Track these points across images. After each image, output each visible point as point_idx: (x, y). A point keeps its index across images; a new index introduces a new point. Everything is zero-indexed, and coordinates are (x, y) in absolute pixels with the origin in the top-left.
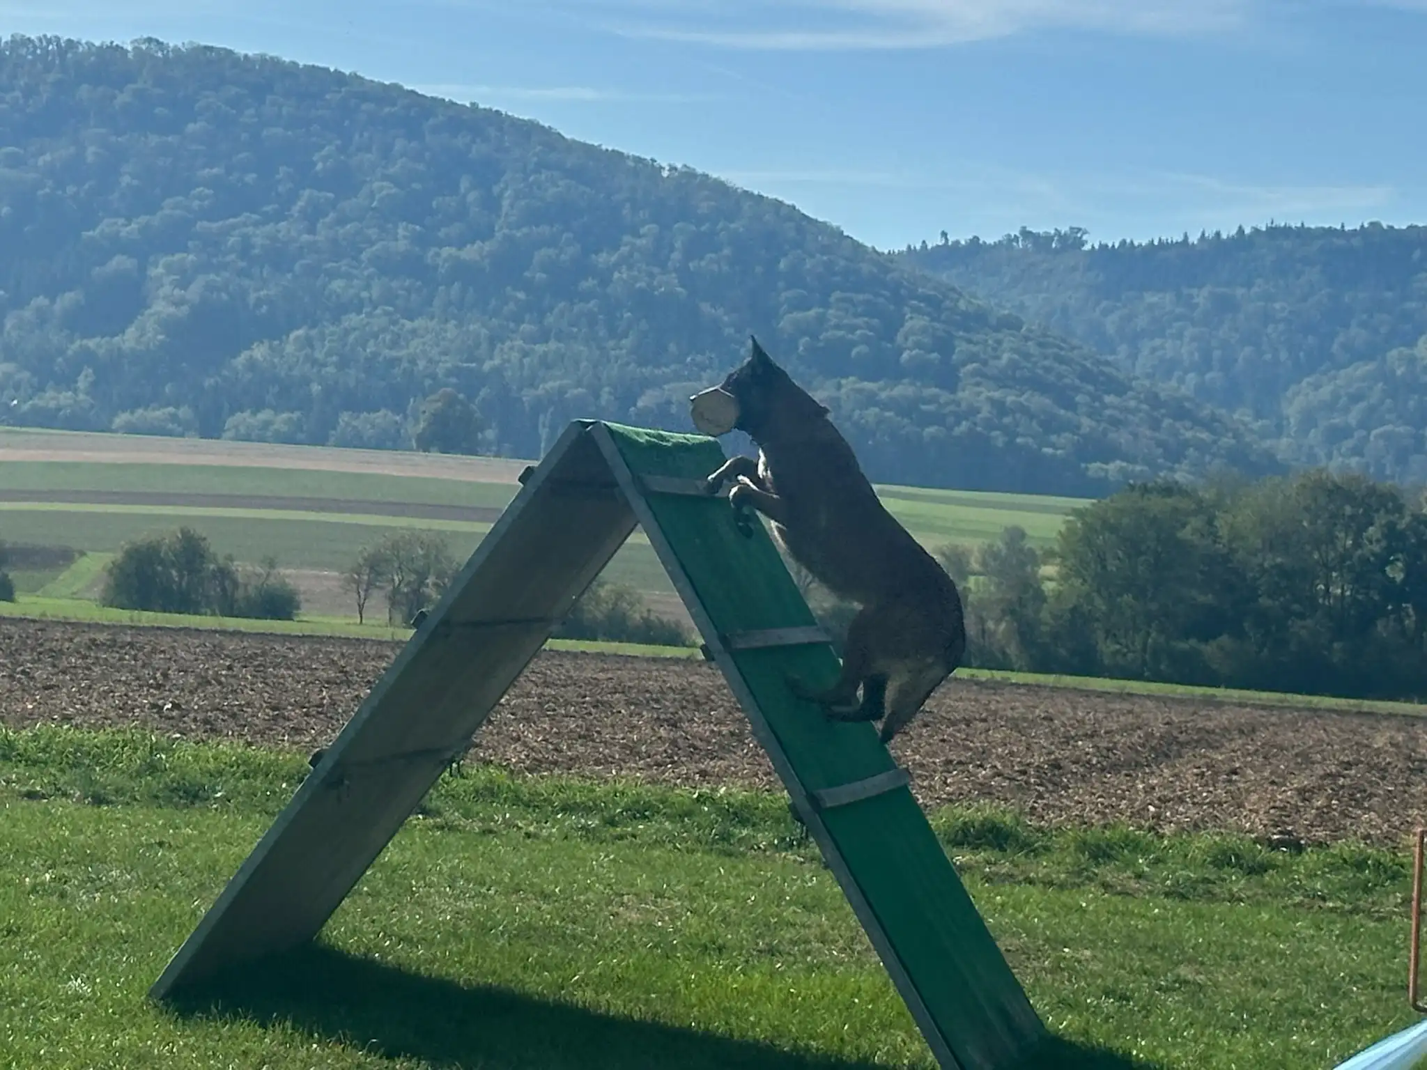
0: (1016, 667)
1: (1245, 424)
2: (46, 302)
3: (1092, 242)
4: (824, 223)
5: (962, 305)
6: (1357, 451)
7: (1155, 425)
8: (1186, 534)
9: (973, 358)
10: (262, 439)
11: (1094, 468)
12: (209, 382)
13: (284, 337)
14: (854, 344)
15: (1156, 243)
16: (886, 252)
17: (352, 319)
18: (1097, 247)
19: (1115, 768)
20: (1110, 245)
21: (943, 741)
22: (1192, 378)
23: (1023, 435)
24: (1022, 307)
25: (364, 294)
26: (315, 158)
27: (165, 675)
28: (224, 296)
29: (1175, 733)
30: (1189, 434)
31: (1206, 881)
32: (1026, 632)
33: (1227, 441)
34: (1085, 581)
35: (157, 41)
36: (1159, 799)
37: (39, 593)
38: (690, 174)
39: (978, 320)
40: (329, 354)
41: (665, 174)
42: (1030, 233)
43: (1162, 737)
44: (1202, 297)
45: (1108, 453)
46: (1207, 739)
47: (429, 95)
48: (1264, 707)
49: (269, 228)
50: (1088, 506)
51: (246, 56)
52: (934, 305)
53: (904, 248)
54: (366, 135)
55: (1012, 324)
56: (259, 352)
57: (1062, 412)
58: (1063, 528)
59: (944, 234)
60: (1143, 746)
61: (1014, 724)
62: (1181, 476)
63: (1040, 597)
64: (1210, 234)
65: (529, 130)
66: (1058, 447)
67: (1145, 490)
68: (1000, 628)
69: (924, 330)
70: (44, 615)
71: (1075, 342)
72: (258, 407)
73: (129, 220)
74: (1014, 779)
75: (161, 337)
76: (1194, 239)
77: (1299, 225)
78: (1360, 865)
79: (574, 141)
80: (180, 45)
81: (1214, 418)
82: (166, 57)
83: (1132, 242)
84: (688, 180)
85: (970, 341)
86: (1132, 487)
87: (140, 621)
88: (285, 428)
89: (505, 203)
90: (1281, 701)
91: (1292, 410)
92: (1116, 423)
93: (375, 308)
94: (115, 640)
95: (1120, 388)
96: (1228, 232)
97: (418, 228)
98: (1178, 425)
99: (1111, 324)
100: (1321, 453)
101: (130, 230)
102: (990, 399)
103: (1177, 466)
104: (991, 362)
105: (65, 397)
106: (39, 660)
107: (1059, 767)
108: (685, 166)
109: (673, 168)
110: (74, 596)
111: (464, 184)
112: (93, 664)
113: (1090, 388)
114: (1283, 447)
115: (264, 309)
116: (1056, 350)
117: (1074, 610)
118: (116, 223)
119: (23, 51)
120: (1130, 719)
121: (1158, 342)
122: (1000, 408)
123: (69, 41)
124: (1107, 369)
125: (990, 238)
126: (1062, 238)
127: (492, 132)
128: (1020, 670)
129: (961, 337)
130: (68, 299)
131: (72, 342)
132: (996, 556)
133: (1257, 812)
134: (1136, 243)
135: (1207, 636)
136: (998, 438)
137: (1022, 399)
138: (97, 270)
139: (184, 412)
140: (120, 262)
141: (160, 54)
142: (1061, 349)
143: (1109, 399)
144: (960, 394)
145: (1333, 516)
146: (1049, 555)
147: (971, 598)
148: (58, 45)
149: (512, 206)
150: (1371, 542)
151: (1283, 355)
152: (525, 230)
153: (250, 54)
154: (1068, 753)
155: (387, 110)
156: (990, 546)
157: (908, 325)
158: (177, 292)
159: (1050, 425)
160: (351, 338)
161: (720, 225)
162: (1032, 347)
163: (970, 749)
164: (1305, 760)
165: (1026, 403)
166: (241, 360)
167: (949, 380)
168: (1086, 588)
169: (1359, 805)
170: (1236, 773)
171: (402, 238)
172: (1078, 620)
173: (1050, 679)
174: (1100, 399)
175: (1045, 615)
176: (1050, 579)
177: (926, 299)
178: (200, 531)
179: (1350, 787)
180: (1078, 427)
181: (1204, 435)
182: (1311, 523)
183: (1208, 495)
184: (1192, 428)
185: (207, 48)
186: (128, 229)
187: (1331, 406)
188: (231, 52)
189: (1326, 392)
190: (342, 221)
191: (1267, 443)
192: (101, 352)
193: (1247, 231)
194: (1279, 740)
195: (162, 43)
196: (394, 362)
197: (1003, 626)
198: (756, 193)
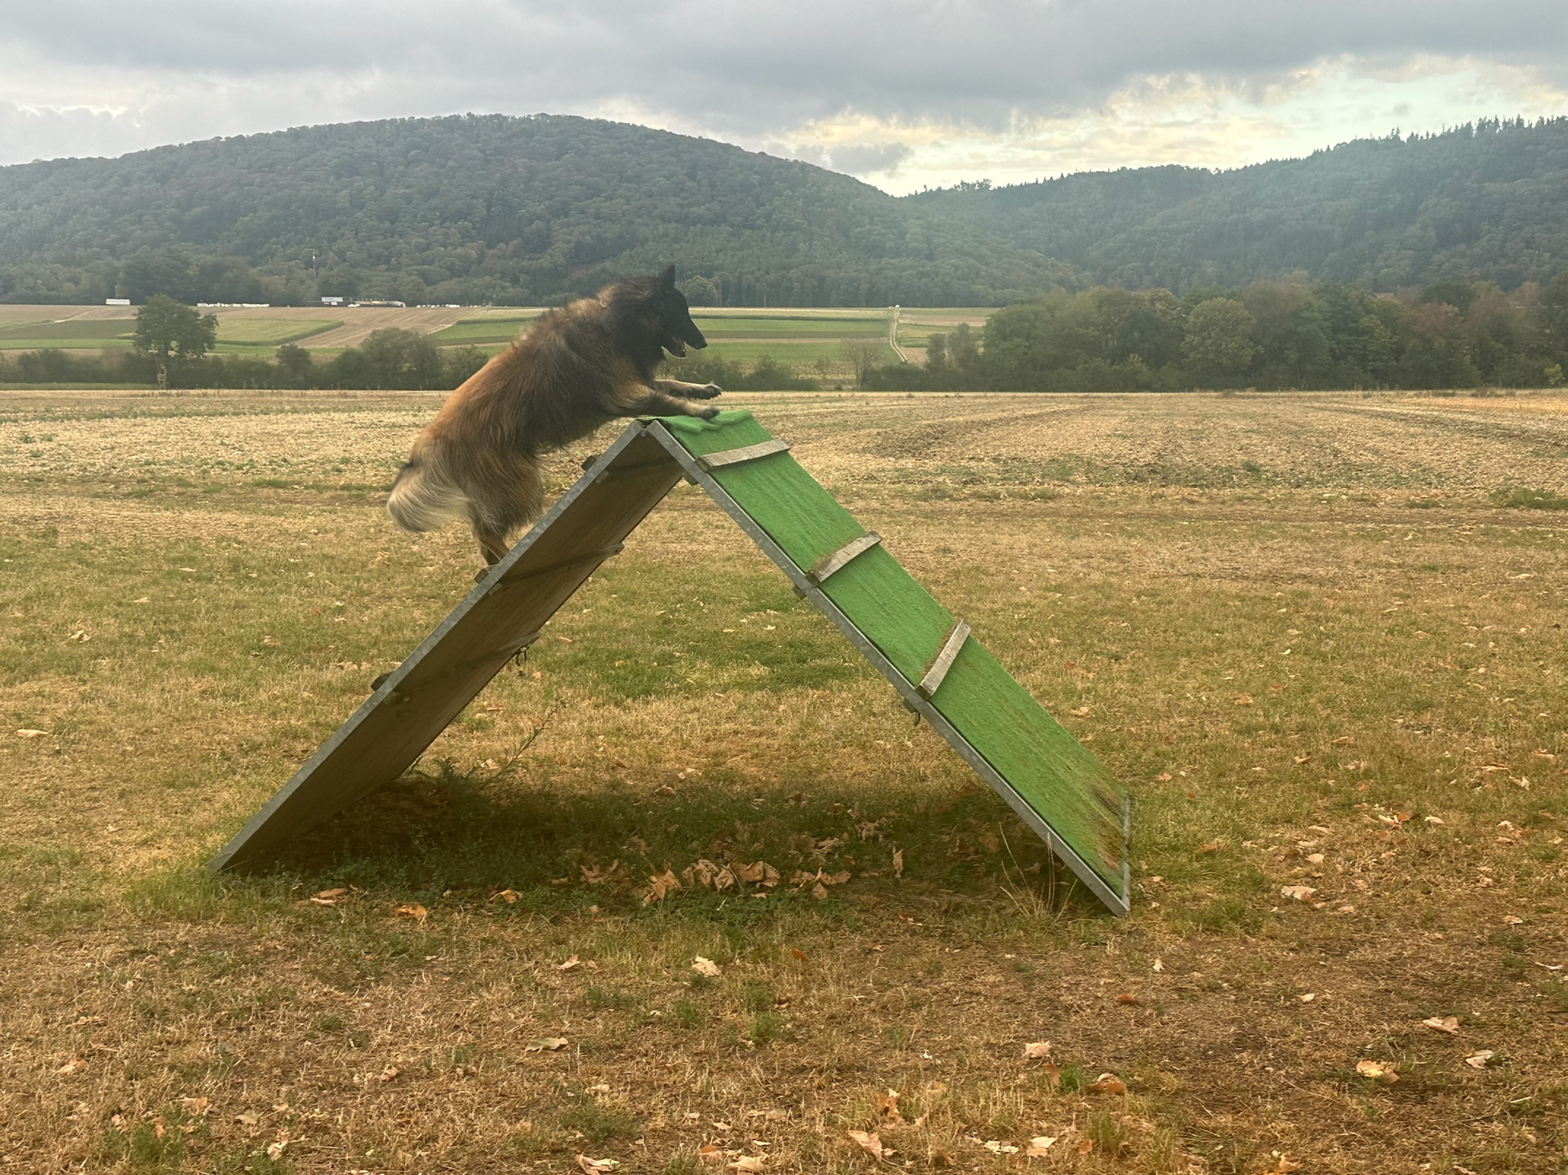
1: (1068, 267)
2: (505, 245)
3: (994, 186)
5: (936, 220)
8: (1042, 322)
11: (1000, 293)
13: (619, 256)
14: (886, 242)
16: (899, 197)
18: (996, 188)
20: (1002, 187)
28: (590, 238)
38: (805, 165)
39: (943, 227)
41: (793, 165)
42: (965, 183)
45: (1005, 285)
47: (678, 134)
50: (996, 312)
51: (589, 119)
53: (907, 195)
55: (958, 228)
58: (985, 323)
62: (1039, 294)
63: (976, 356)
66: (983, 285)
71: (988, 234)
77: (1089, 171)
81: (1053, 265)
85: (939, 237)
91: (1089, 259)
92: (1008, 270)
96: (1056, 177)
103: (1037, 289)
115: (609, 243)
116: (979, 239)
117: (990, 360)
121: (1026, 231)
123: (504, 116)
125: (946, 187)
126: (980, 185)
127: (710, 151)
129: (935, 235)
130: (515, 243)
131: (518, 263)
132: (955, 338)
134: (1014, 185)
136: (956, 283)
138: (526, 229)
141: (547, 120)
142: (982, 238)
144: (936, 263)
147: (945, 358)
148: (498, 118)
151: (1084, 233)
155: (659, 142)
156: (954, 334)
157: (910, 231)
158: (566, 237)
160: (651, 254)
161: (822, 189)
162: (968, 238)
172: (994, 365)
175: (978, 364)
176: (980, 347)
177: (917, 217)
180: (992, 274)
182: (1098, 313)
183: (1051, 303)
185: (569, 116)
188: (581, 118)
189: (1104, 249)
191: (1078, 276)
192: (532, 267)
195: (548, 115)
197: (959, 371)
198: (837, 172)
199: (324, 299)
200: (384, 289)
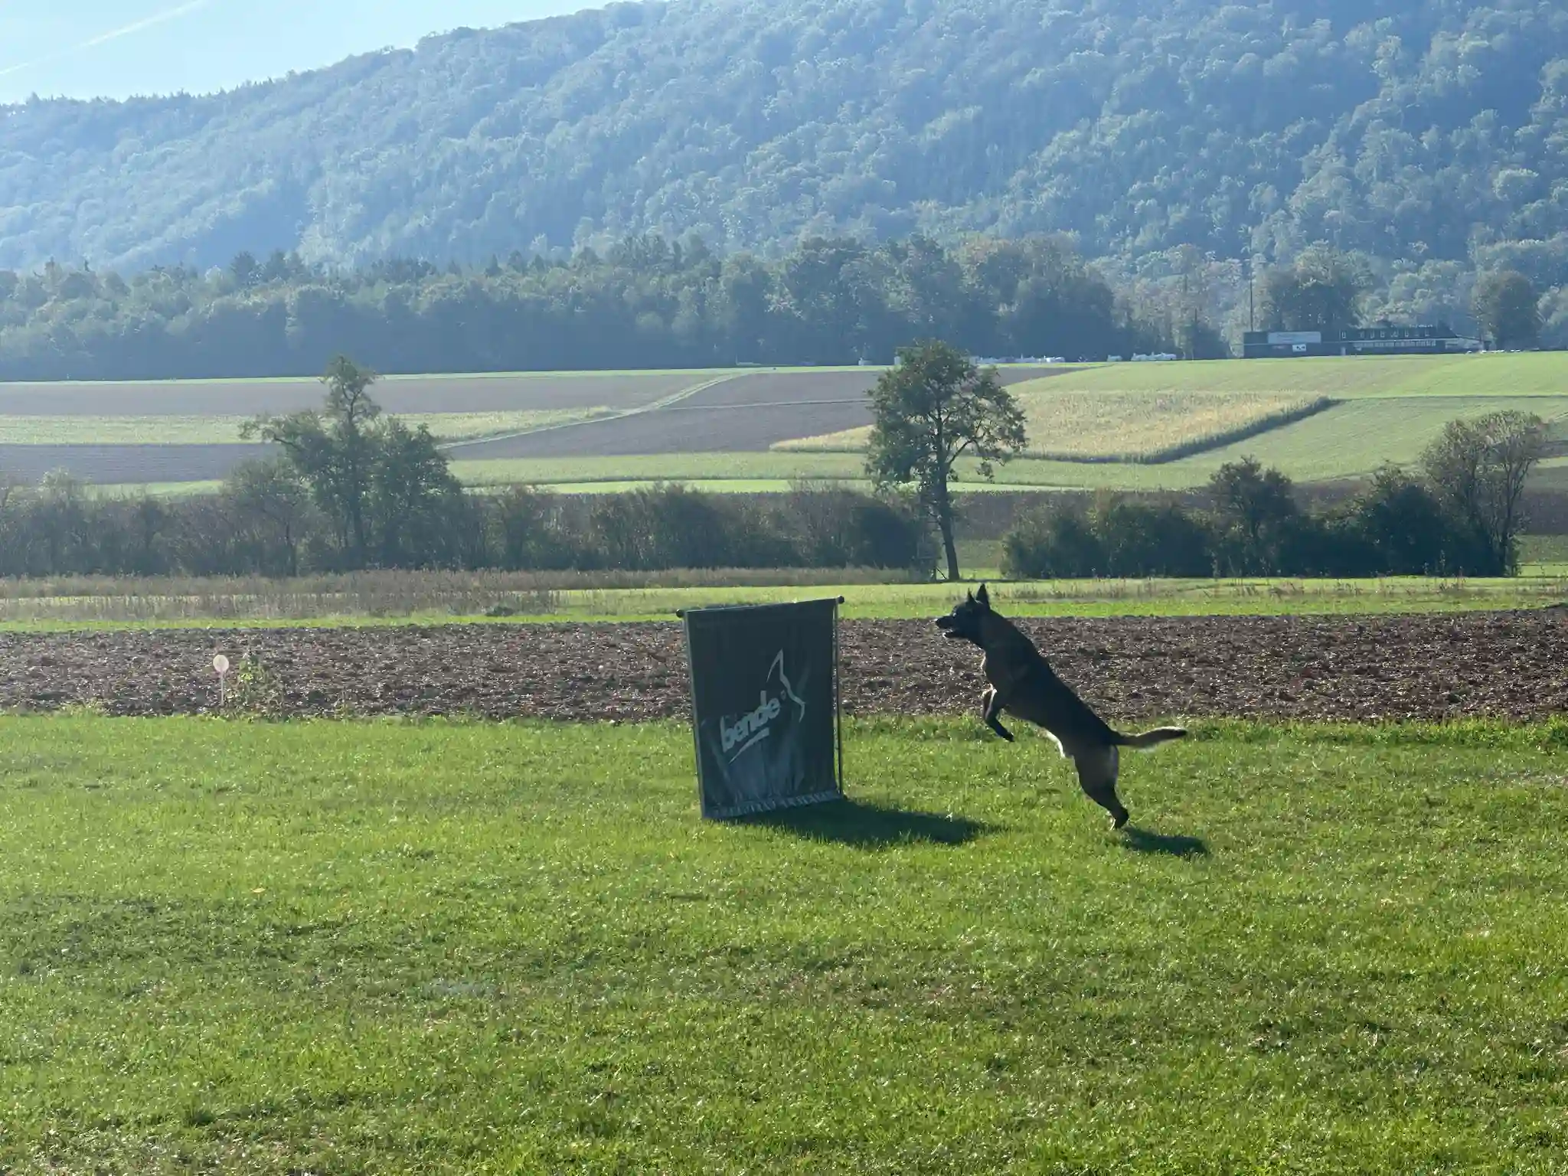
199: (1273, 338)
200: (1420, 304)
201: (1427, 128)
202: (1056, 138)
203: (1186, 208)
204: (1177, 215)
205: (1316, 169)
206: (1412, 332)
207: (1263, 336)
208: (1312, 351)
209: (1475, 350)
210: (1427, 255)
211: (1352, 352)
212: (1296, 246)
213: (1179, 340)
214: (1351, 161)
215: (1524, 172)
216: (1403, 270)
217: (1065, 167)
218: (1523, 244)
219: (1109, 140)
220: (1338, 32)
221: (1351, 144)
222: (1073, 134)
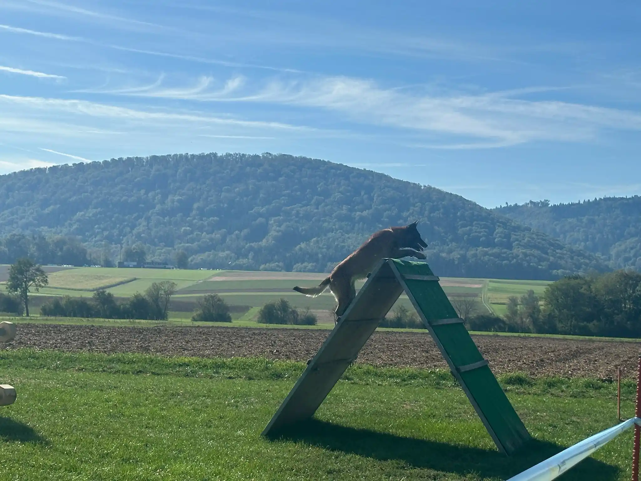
0: (532, 332)
1: (599, 257)
2: (239, 232)
3: (551, 204)
4: (471, 201)
5: (513, 224)
6: (633, 264)
7: (572, 258)
8: (582, 290)
9: (517, 240)
10: (304, 272)
11: (554, 272)
12: (288, 255)
13: (310, 241)
14: (481, 237)
15: (570, 203)
16: (489, 209)
17: (330, 235)
18: (553, 205)
19: (560, 361)
20: (557, 205)
21: (509, 354)
22: (583, 244)
23: (532, 263)
24: (531, 224)
25: (334, 227)
26: (318, 187)
27: (275, 342)
28: (292, 229)
29: (579, 350)
30: (582, 261)
31: (582, 392)
32: (535, 321)
33: (594, 262)
34: (552, 306)
35: (269, 153)
36: (572, 369)
37: (239, 319)
38: (430, 188)
39: (517, 228)
40: (324, 245)
41: (423, 188)
42: (532, 202)
43: (575, 351)
44: (585, 219)
45: (558, 267)
46: (590, 351)
47: (351, 167)
48: (607, 342)
49: (304, 208)
50: (552, 283)
51: (296, 157)
52: (504, 224)
53: (495, 208)
54: (333, 179)
55: (529, 229)
56: (303, 245)
57: (544, 255)
58: (545, 290)
59: (507, 203)
60: (569, 354)
61: (530, 349)
62: (581, 273)
63: (539, 311)
64: (587, 200)
65: (381, 177)
66: (544, 265)
67: (569, 278)
68: (527, 321)
69: (502, 232)
70: (240, 326)
71: (547, 234)
72: (303, 262)
73: (263, 207)
74: (529, 365)
75: (273, 242)
76: (582, 202)
77: (613, 197)
78: (629, 386)
79: (395, 179)
80: (276, 154)
81: (590, 256)
82: (272, 158)
83: (563, 204)
84: (429, 189)
85: (515, 235)
86: (566, 277)
87: (269, 327)
88: (311, 268)
89: (375, 198)
90: (612, 340)
91: (613, 252)
92: (560, 258)
93: (337, 231)
94: (261, 333)
95: (561, 248)
97: (349, 207)
98: (579, 258)
99: (558, 229)
100: (622, 265)
101: (263, 210)
102: (521, 252)
103: (579, 270)
104: (522, 241)
105: (245, 261)
106: (237, 339)
107: (543, 361)
108: (428, 185)
109: (425, 186)
110: (250, 320)
111: (363, 193)
112: (253, 340)
113: (552, 248)
114: (611, 264)
115: (304, 232)
116: (542, 237)
117: (550, 315)
118: (259, 208)
119: (230, 158)
120: (566, 346)
121: (572, 233)
122: (526, 255)
123: (243, 154)
124: (557, 242)
125: (520, 204)
126: (542, 203)
127: (371, 177)
128: (534, 333)
129: (513, 234)
130: (245, 231)
131: (247, 244)
132: (525, 299)
133: (602, 372)
134: (564, 204)
135: (589, 321)
136: (525, 264)
137: (532, 252)
138: (253, 223)
139: (281, 264)
140: (261, 220)
141: (270, 157)
142: (543, 236)
143: (557, 251)
144: (513, 251)
145: (627, 284)
146: (541, 298)
147: (518, 312)
148: (240, 155)
149: (377, 199)
150: (637, 291)
151: (610, 236)
152: (381, 206)
153: (297, 156)
154: (546, 357)
155: (339, 172)
156: (524, 296)
157: (497, 231)
158: (277, 228)
159: (541, 259)
160: (331, 240)
161: (439, 203)
162: (534, 236)
163: (517, 356)
164: (618, 356)
165: (533, 253)
166: (298, 247)
167: (510, 247)
168: (552, 308)
169: (633, 369)
170: (596, 361)
171: (344, 210)
172: (551, 317)
173: (542, 335)
174: (555, 251)
175: (540, 316)
176: (542, 305)
177: (501, 222)
178: (286, 299)
179: (631, 364)
180: (549, 259)
181: (587, 261)
182: (619, 286)
183: (588, 279)
184: (583, 259)
185: (284, 155)
186: (263, 209)
187: (625, 251)
188: (291, 156)
189: (623, 247)
190: (326, 205)
191: (606, 263)
192: (256, 247)
193: (598, 199)
194: (610, 351)
195: (271, 154)
196: (343, 247)
197: (528, 320)
198: (450, 193)
199: (125, 263)
200: (162, 257)
201: (166, 217)
202: (78, 214)
203: (108, 232)
204: (106, 233)
205: (140, 224)
206: (159, 264)
207: (123, 263)
208: (135, 267)
209: (173, 268)
210: (165, 246)
211: (144, 267)
212: (134, 242)
213: (102, 263)
214: (148, 223)
215: (188, 228)
216: (158, 249)
217: (79, 221)
218: (187, 245)
219: (91, 215)
220: (146, 193)
221: (148, 219)
222: (83, 213)
